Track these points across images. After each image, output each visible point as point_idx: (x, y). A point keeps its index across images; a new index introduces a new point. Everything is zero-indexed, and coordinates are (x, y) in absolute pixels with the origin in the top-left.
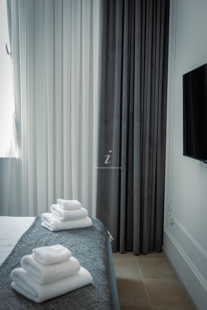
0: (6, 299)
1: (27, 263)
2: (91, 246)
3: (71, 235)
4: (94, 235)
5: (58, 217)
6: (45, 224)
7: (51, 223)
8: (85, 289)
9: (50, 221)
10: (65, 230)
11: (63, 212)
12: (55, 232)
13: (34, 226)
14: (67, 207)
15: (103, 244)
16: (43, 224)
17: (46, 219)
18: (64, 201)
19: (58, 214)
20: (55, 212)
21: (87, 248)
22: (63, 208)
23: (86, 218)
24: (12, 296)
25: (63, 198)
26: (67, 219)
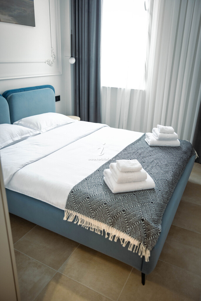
0: (96, 186)
1: (112, 168)
2: (170, 162)
3: (161, 151)
4: (177, 154)
5: (155, 137)
6: (147, 140)
7: (150, 140)
8: (147, 192)
9: (149, 139)
10: (158, 146)
11: (159, 134)
12: (151, 146)
13: (140, 140)
14: (162, 131)
15: (181, 161)
16: (146, 140)
17: (148, 137)
18: (161, 126)
19: (156, 135)
20: (155, 133)
21: (166, 163)
22: (159, 131)
23: (176, 140)
24: (101, 185)
25: (160, 124)
26: (160, 139)
